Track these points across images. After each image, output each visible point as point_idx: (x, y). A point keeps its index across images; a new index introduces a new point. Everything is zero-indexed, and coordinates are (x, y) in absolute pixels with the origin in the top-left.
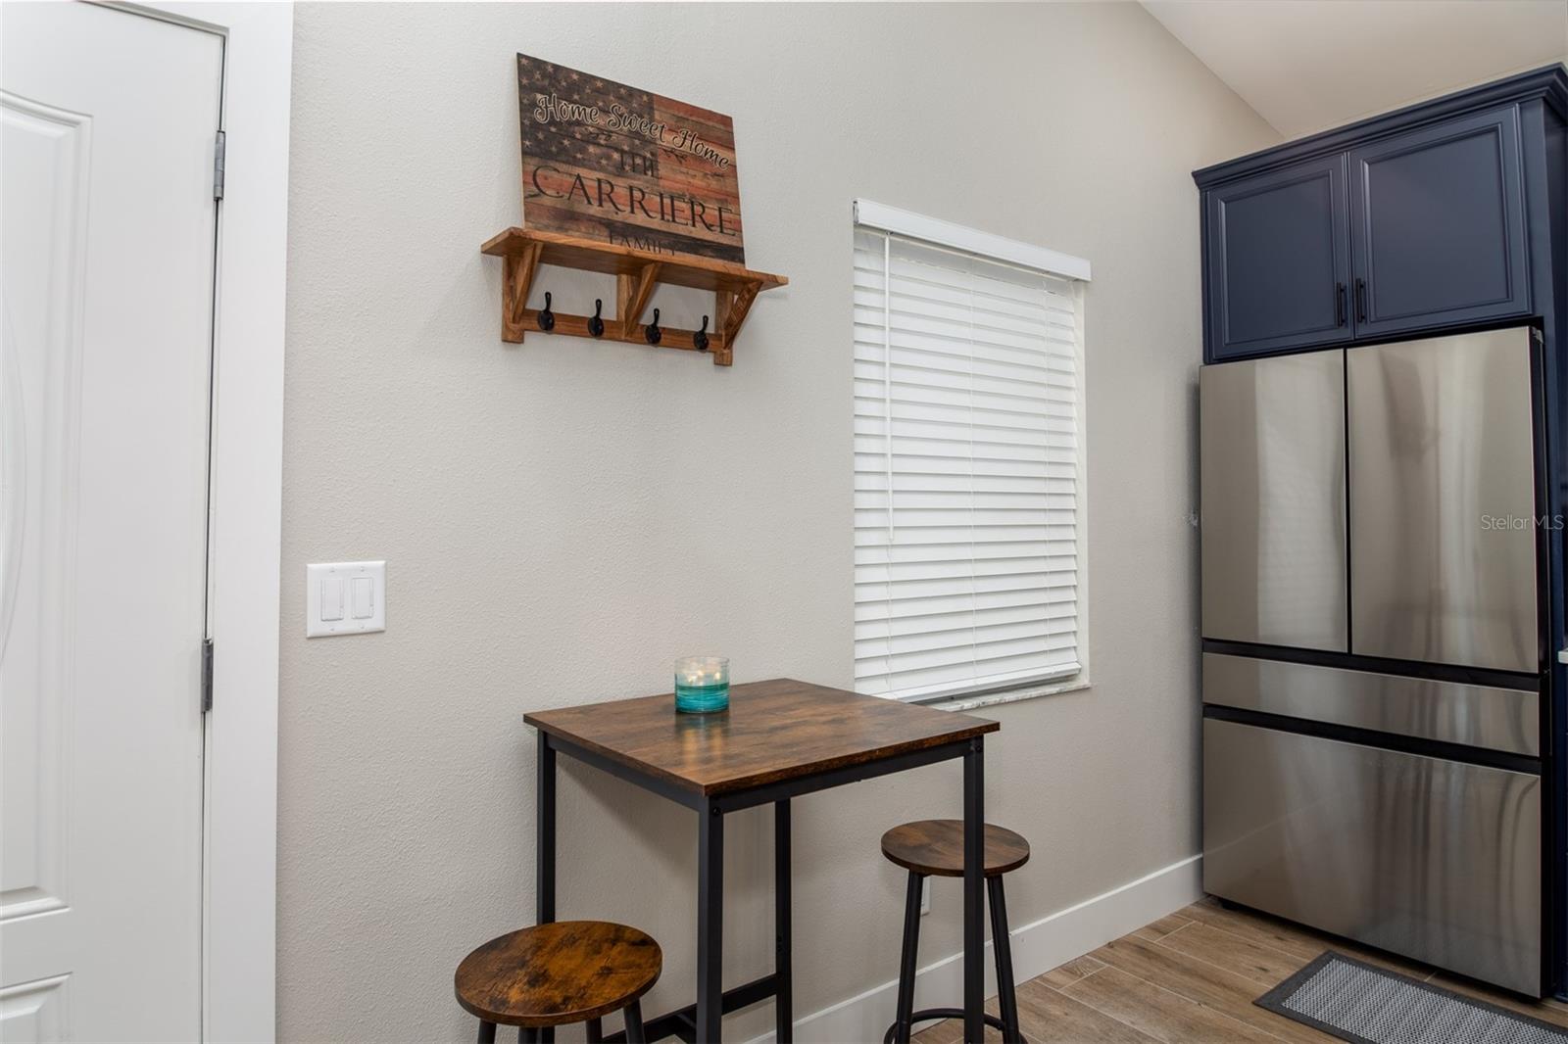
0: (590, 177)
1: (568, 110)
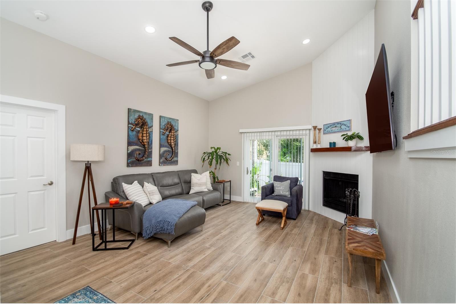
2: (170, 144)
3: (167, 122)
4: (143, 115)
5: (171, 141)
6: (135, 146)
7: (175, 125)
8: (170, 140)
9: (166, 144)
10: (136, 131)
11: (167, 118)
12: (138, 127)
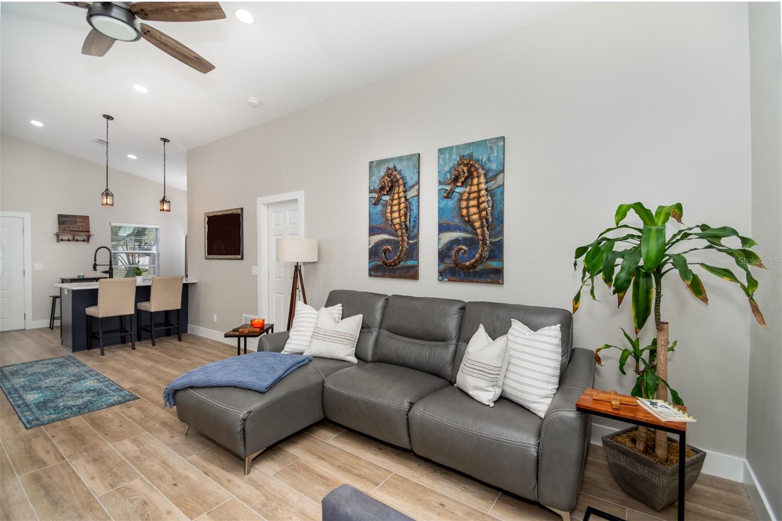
0: (67, 226)
1: (64, 219)
2: (467, 219)
3: (458, 159)
4: (395, 165)
5: (468, 212)
6: (381, 235)
7: (489, 159)
8: (468, 207)
9: (457, 221)
10: (382, 204)
11: (457, 147)
12: (385, 195)
